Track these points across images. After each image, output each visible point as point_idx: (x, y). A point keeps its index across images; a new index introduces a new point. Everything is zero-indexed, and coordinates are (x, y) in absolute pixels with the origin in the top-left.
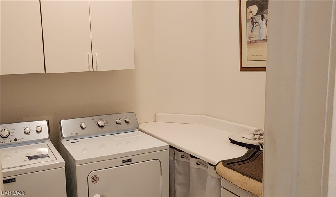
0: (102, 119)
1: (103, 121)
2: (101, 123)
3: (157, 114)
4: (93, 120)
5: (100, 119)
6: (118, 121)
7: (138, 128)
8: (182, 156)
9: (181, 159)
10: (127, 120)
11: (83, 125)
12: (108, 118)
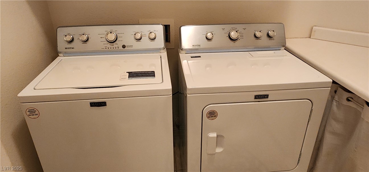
0: (236, 28)
1: (237, 32)
2: (233, 35)
3: (314, 28)
4: (223, 29)
5: (233, 29)
6: (258, 34)
7: (284, 46)
8: (350, 99)
9: (345, 103)
10: (271, 33)
11: (209, 35)
12: (244, 29)
